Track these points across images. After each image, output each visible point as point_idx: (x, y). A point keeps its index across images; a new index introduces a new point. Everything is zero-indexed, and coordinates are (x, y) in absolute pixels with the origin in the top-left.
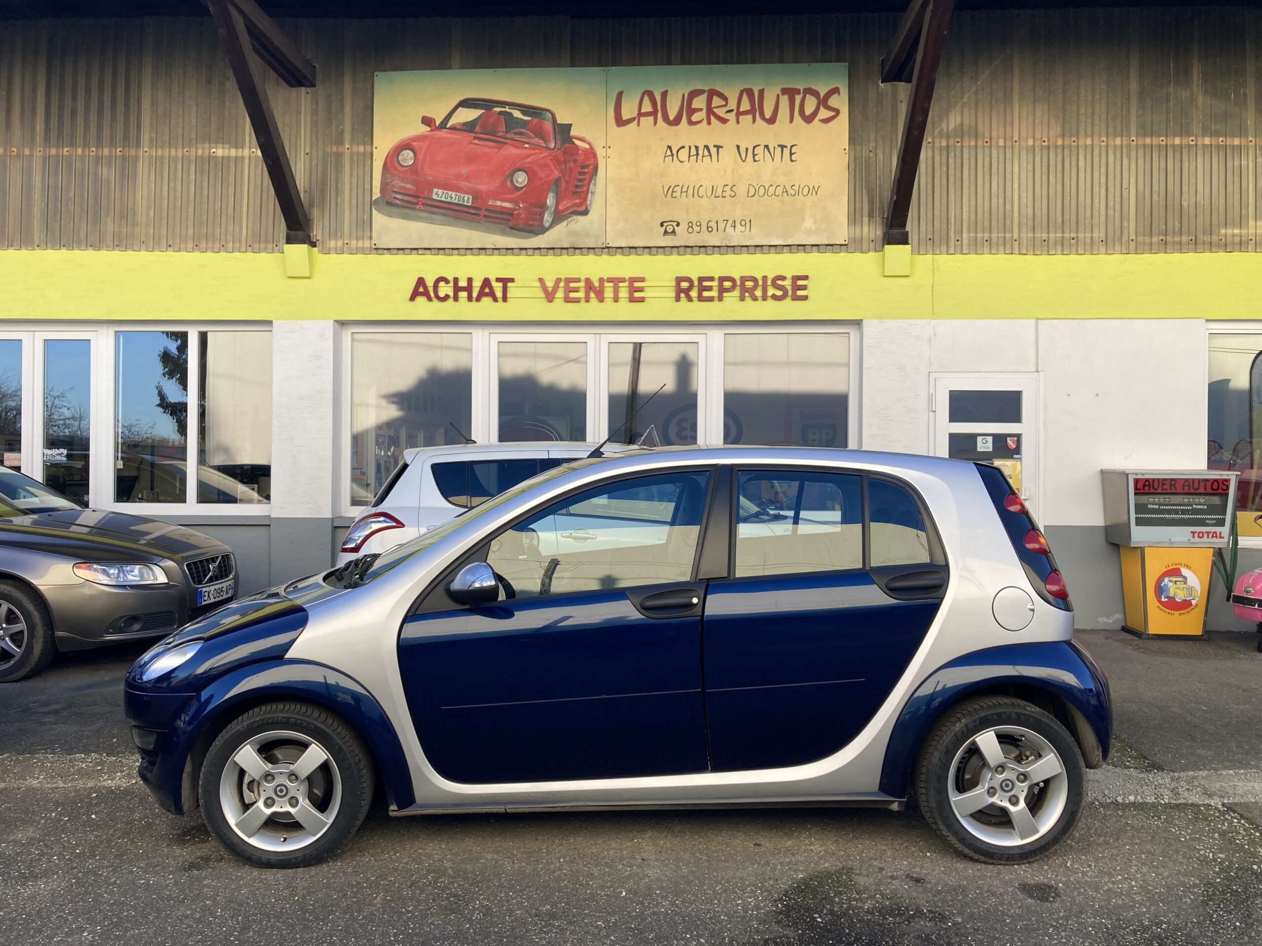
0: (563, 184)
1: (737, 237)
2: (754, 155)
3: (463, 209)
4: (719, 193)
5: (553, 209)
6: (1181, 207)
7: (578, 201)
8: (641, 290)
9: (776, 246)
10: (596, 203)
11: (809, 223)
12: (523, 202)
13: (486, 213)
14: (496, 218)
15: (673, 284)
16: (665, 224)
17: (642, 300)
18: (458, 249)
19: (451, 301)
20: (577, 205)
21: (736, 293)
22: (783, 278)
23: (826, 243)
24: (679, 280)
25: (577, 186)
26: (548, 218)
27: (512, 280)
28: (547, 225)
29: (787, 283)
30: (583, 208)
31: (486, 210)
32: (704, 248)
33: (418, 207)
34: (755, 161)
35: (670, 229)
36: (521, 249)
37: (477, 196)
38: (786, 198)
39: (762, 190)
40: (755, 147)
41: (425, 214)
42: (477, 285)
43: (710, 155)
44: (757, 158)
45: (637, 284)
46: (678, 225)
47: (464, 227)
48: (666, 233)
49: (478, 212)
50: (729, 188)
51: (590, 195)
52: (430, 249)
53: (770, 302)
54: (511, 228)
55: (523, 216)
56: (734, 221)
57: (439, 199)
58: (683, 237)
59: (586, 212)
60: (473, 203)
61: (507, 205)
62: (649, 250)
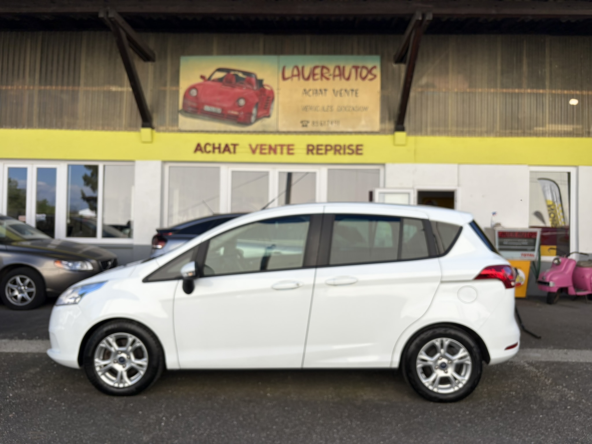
0: (259, 105)
1: (333, 128)
3: (217, 114)
4: (325, 109)
5: (255, 115)
6: (518, 118)
8: (292, 149)
9: (349, 132)
10: (273, 112)
11: (363, 122)
12: (243, 112)
14: (230, 118)
15: (306, 147)
17: (292, 154)
18: (214, 131)
19: (211, 153)
20: (265, 113)
21: (333, 151)
22: (352, 145)
23: (371, 131)
25: (266, 106)
27: (238, 145)
28: (253, 121)
29: (354, 148)
30: (267, 115)
31: (227, 115)
32: (320, 133)
33: (197, 113)
34: (341, 95)
36: (241, 131)
37: (223, 109)
38: (354, 112)
39: (343, 108)
40: (341, 90)
41: (200, 116)
42: (223, 147)
43: (322, 93)
46: (308, 122)
47: (218, 122)
48: (303, 126)
49: (224, 116)
50: (329, 108)
51: (271, 109)
52: (203, 131)
54: (238, 122)
55: (242, 118)
56: (332, 122)
57: (207, 110)
58: (310, 128)
60: (221, 112)
61: (236, 113)
62: (296, 133)
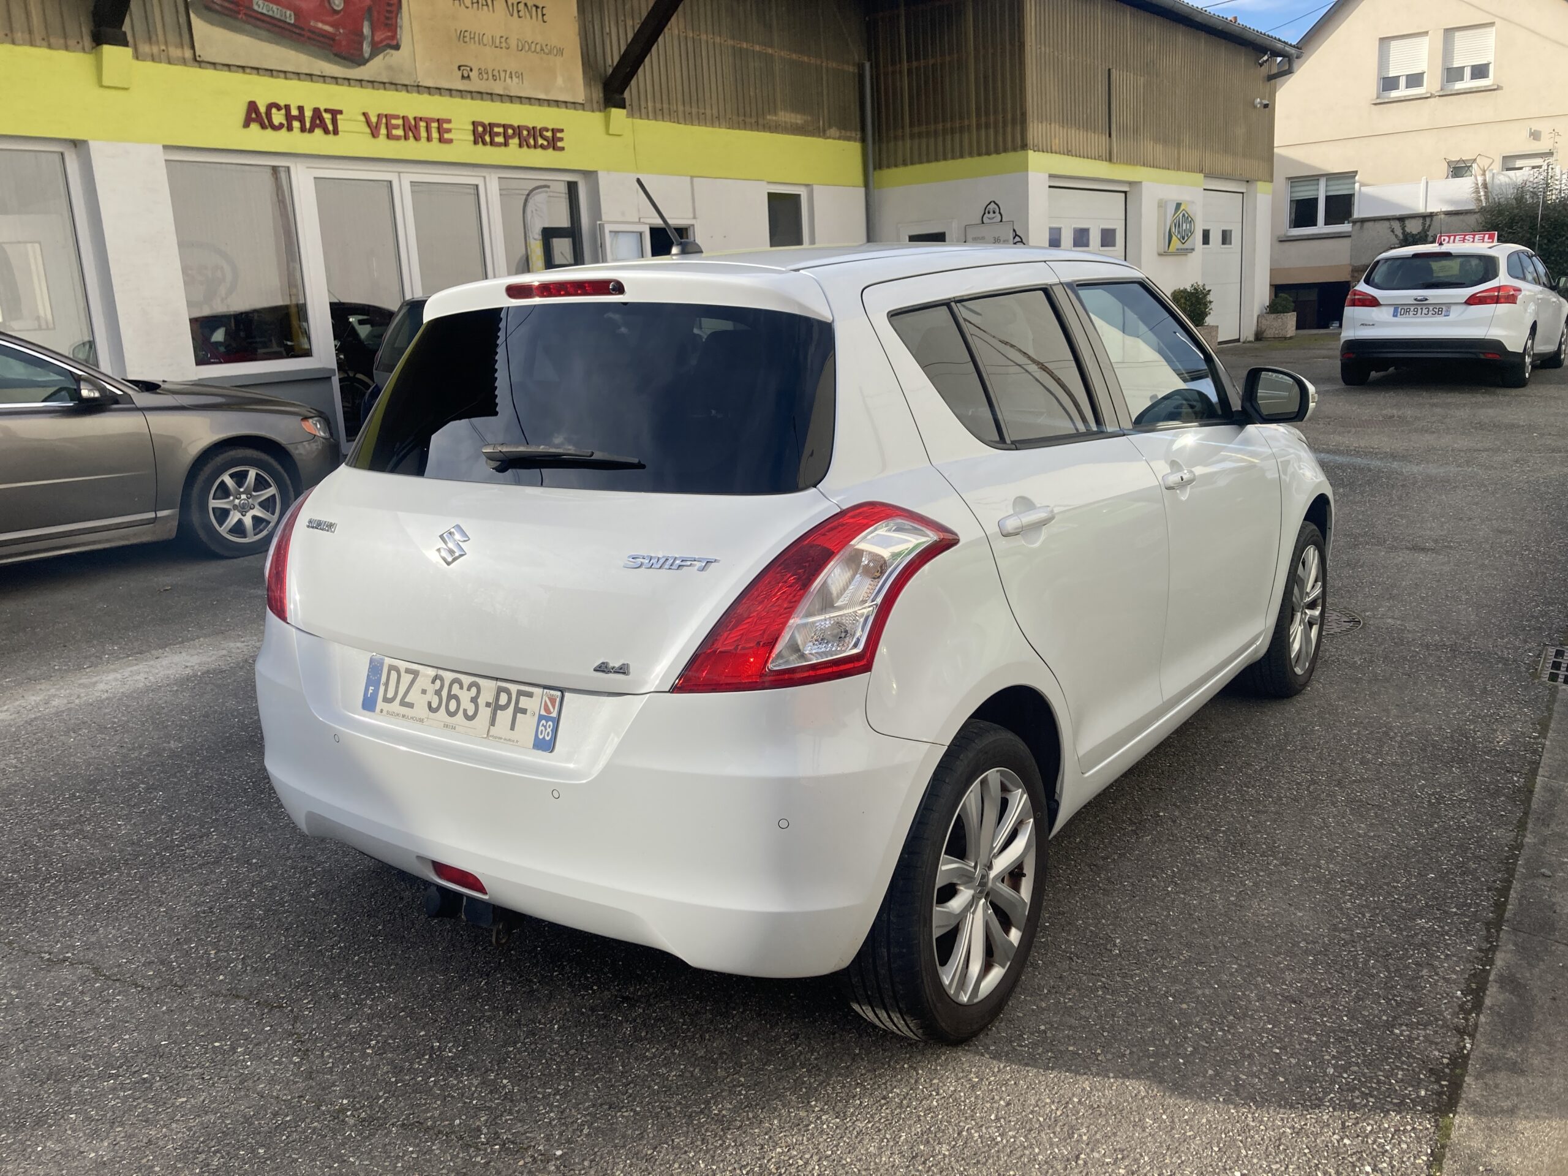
0: (375, 14)
1: (515, 88)
2: (519, 11)
3: (287, 26)
4: (498, 44)
5: (370, 39)
7: (389, 34)
8: (449, 131)
9: (539, 99)
10: (405, 37)
11: (560, 81)
12: (343, 29)
13: (309, 34)
14: (320, 42)
15: (471, 127)
16: (462, 68)
17: (450, 141)
18: (285, 72)
19: (284, 130)
20: (388, 38)
21: (516, 141)
22: (547, 130)
23: (572, 100)
24: (475, 124)
25: (388, 18)
26: (366, 49)
27: (341, 112)
28: (367, 55)
29: (549, 134)
30: (394, 43)
31: (310, 31)
32: (491, 96)
33: (240, 16)
34: (519, 17)
35: (466, 75)
36: (345, 79)
37: (298, 13)
38: (544, 56)
39: (527, 47)
40: (518, 3)
41: (248, 27)
42: (308, 114)
43: (487, 5)
44: (521, 14)
45: (446, 126)
46: (471, 70)
47: (291, 47)
48: (463, 77)
49: (302, 32)
50: (503, 40)
51: (398, 29)
52: (257, 69)
53: (539, 150)
54: (336, 55)
55: (344, 43)
56: (511, 73)
57: (260, 10)
58: (476, 84)
59: (397, 47)
60: (295, 20)
61: (327, 28)
62: (450, 92)
